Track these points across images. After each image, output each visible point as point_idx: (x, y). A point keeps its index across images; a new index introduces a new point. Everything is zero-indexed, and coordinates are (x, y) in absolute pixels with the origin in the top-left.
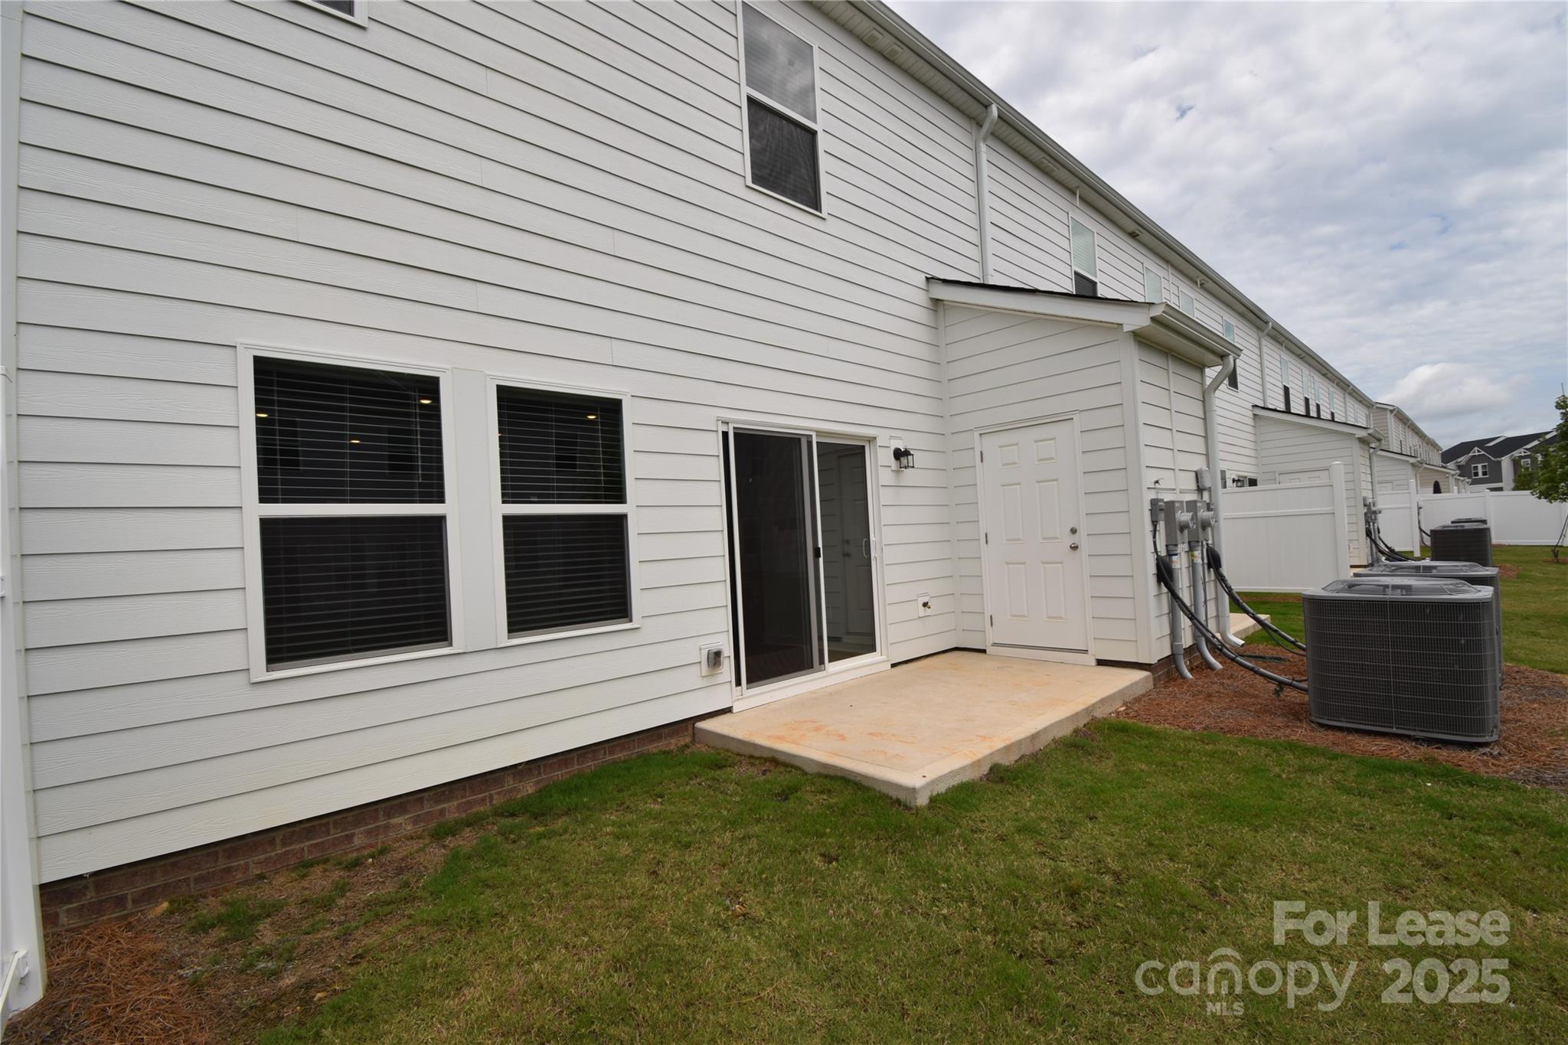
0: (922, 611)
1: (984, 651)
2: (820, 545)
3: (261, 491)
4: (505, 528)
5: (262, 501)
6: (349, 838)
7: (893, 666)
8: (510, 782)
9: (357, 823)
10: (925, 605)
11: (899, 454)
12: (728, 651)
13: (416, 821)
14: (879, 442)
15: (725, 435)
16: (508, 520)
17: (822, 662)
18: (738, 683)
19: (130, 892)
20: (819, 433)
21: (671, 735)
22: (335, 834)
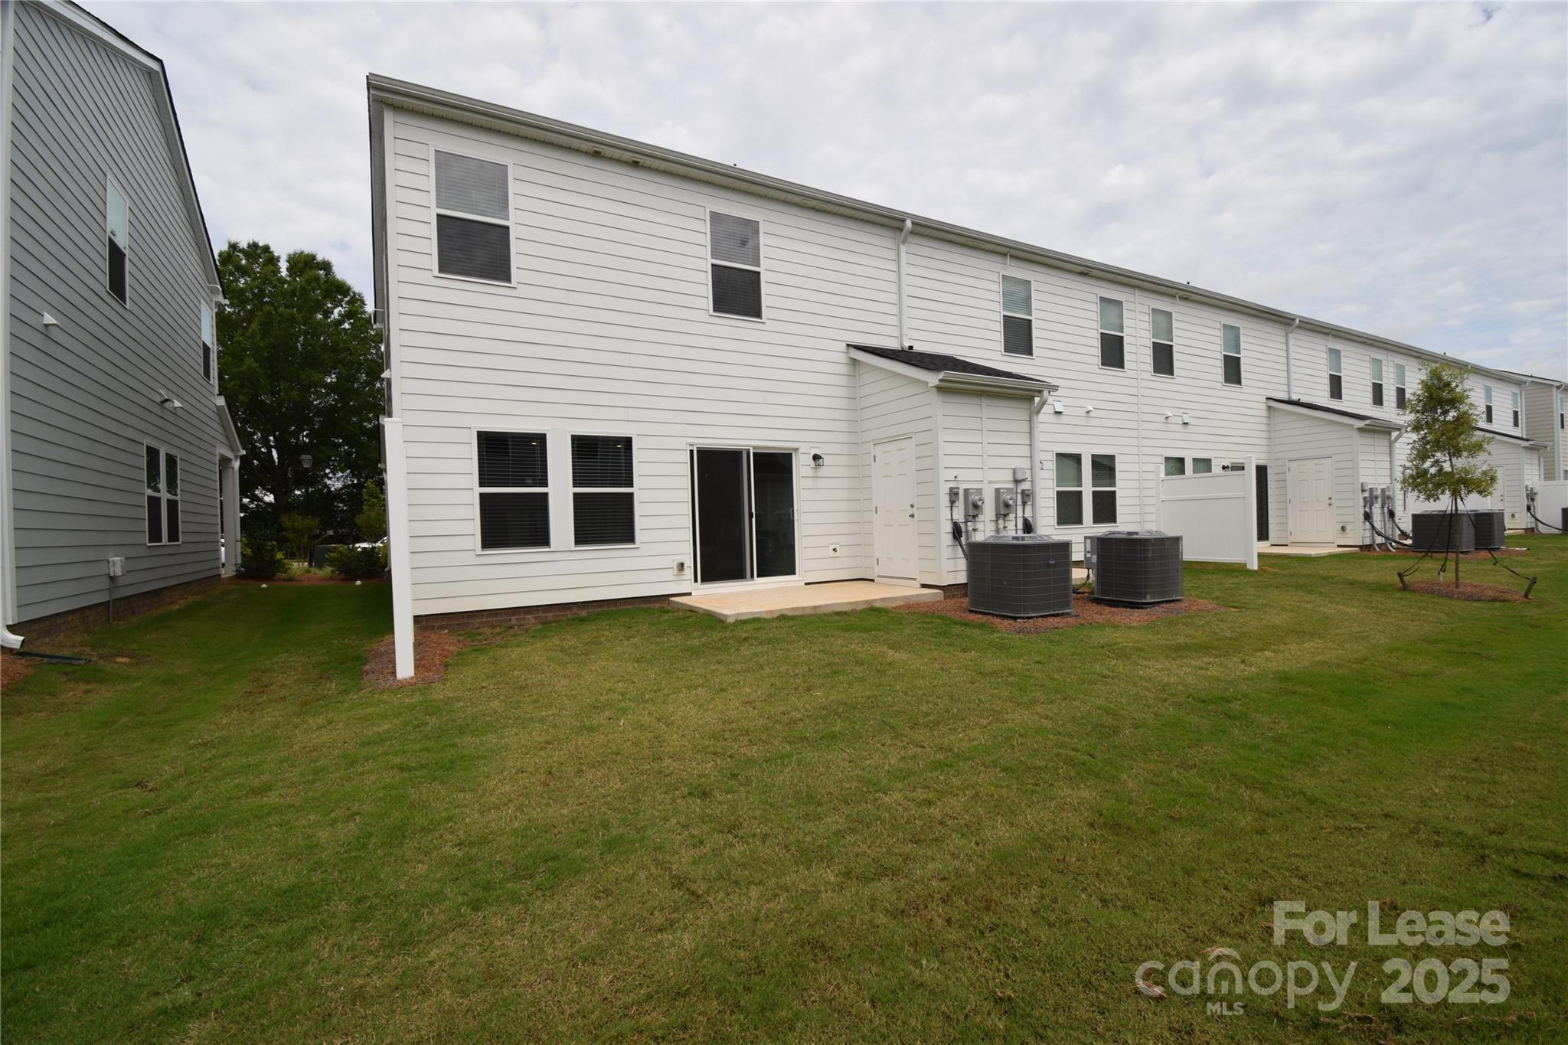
0: (832, 554)
1: (873, 580)
2: (753, 511)
3: (480, 483)
4: (574, 498)
5: (480, 486)
6: (510, 620)
7: (806, 584)
8: (575, 610)
9: (514, 614)
10: (834, 550)
11: (816, 457)
12: (689, 562)
13: (536, 618)
14: (800, 451)
15: (692, 452)
16: (575, 495)
17: (752, 576)
18: (696, 581)
19: (439, 624)
20: (754, 448)
21: (656, 602)
22: (505, 617)
